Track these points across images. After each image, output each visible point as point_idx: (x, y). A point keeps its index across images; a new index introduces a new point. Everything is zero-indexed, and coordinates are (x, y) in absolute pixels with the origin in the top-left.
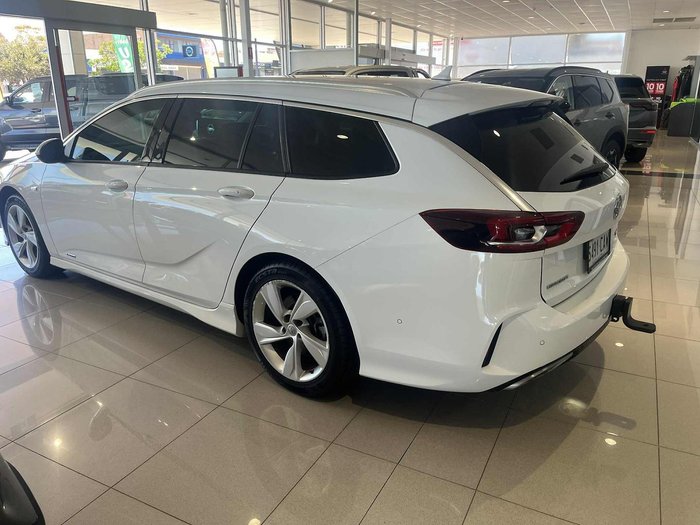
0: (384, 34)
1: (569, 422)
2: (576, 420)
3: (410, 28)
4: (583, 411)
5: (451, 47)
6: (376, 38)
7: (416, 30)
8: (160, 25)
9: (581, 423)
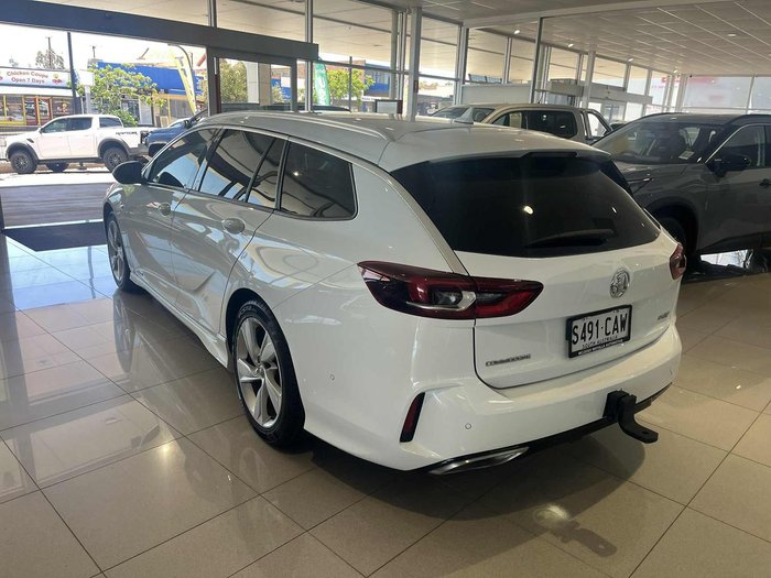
0: (585, 67)
1: (535, 530)
2: (544, 530)
3: (621, 62)
4: (561, 522)
5: (677, 84)
6: (575, 72)
7: (629, 65)
8: (323, 55)
9: (546, 536)
